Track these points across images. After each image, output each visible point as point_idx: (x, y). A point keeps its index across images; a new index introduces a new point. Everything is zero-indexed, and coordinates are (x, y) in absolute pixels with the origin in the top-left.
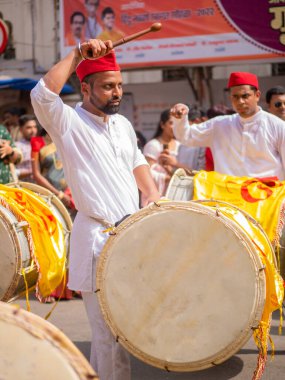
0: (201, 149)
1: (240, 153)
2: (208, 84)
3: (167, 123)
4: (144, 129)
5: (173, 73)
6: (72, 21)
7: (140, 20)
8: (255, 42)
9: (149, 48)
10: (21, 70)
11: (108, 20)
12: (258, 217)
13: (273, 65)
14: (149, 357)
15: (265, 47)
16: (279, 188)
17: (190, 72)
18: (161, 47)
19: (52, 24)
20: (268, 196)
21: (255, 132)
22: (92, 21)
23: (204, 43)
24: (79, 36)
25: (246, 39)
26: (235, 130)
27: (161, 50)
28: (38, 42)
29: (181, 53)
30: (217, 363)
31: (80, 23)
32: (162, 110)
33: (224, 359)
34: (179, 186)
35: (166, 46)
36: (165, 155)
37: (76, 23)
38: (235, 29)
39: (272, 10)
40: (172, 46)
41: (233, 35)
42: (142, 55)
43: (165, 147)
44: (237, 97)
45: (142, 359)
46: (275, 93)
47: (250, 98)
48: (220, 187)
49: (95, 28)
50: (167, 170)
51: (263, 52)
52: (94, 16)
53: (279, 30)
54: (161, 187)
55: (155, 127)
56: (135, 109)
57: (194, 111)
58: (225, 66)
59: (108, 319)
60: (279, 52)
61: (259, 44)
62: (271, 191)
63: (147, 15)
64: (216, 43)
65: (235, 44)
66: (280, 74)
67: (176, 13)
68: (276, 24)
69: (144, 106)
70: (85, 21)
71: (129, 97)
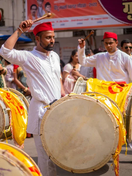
0: (91, 68)
1: (108, 70)
2: (94, 38)
3: (75, 56)
4: (64, 59)
5: (78, 33)
6: (31, 9)
7: (63, 8)
8: (116, 19)
9: (67, 21)
10: (7, 31)
11: (48, 8)
12: (116, 100)
13: (124, 29)
14: (64, 166)
15: (120, 21)
16: (126, 87)
17: (86, 32)
18: (72, 21)
19: (22, 10)
20: (121, 91)
21: (115, 60)
22: (40, 9)
23: (92, 19)
24: (34, 15)
25: (112, 17)
26: (106, 59)
27: (72, 22)
28: (15, 18)
29: (82, 23)
30: (95, 170)
31: (35, 9)
32: (72, 50)
33: (98, 168)
34: (80, 85)
35: (75, 20)
36: (74, 71)
37: (33, 9)
38: (106, 13)
39: (124, 4)
40: (78, 20)
41: (106, 15)
42: (63, 25)
43: (74, 67)
44: (107, 43)
45: (61, 167)
46: (125, 43)
47: (113, 44)
48: (99, 86)
49: (42, 11)
50: (75, 78)
51: (119, 23)
52: (41, 6)
53: (127, 13)
54: (72, 85)
55: (69, 58)
56: (60, 49)
57: (88, 50)
58: (102, 29)
59: (46, 148)
60: (127, 23)
61: (117, 19)
62: (122, 89)
63: (66, 6)
64: (98, 19)
65: (106, 20)
66: (127, 34)
67: (79, 5)
68: (125, 10)
69: (64, 48)
70: (37, 9)
71: (58, 44)
